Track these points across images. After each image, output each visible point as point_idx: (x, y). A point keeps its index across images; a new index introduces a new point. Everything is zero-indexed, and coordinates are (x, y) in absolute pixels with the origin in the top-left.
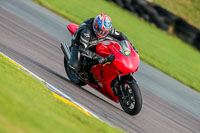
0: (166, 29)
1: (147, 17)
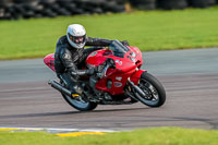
0: (123, 10)
1: (99, 10)
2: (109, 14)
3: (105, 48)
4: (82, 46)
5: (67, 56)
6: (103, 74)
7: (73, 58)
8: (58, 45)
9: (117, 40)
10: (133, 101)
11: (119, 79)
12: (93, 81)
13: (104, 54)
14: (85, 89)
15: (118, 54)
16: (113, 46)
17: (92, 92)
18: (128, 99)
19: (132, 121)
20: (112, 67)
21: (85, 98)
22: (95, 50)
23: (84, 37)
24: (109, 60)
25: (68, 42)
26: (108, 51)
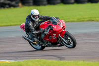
2: (12, 8)
3: (48, 21)
4: (37, 20)
5: (31, 24)
6: (47, 33)
7: (33, 25)
8: (27, 19)
9: (54, 16)
10: (61, 45)
11: (55, 35)
12: (43, 36)
13: (48, 23)
14: (39, 39)
15: (54, 23)
16: (52, 19)
17: (42, 41)
18: (59, 45)
19: (23, 57)
20: (51, 29)
21: (39, 44)
22: (44, 21)
23: (39, 15)
24: (50, 26)
25: (31, 18)
26: (49, 22)
